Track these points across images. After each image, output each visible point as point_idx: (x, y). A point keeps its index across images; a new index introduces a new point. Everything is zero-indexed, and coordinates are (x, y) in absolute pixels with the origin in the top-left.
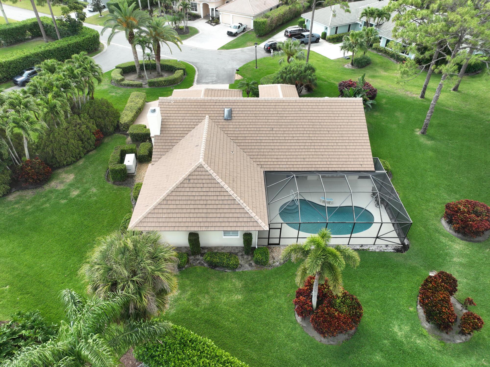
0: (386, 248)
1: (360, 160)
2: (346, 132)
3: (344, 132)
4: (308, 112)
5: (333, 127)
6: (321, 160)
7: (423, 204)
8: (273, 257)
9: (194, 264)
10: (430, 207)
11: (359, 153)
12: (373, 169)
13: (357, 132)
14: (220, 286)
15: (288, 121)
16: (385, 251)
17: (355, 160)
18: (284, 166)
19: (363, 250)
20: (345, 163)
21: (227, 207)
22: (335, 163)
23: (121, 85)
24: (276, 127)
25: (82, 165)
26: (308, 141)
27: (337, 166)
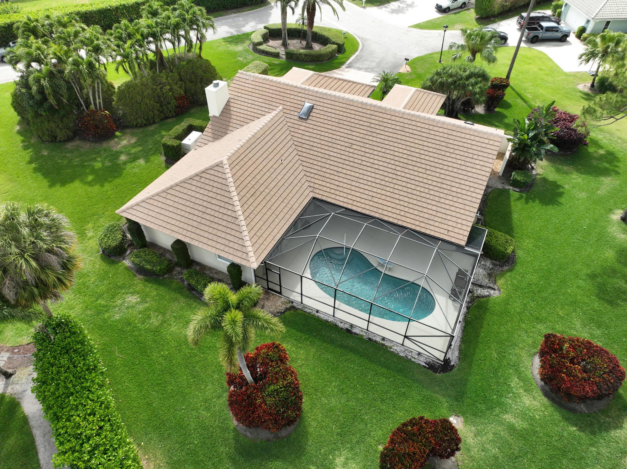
0: (416, 357)
1: (450, 223)
2: (451, 179)
3: (448, 178)
4: (411, 135)
5: (437, 165)
6: (394, 205)
7: (526, 322)
8: (263, 305)
9: (175, 277)
10: (534, 330)
11: (453, 214)
12: (463, 243)
13: (467, 183)
14: (181, 312)
15: (378, 140)
16: (413, 360)
17: (443, 221)
18: (341, 199)
19: (383, 345)
20: (426, 221)
21: (224, 223)
22: (412, 216)
23: (257, 49)
24: (358, 143)
25: (152, 131)
26: (390, 175)
27: (412, 221)
